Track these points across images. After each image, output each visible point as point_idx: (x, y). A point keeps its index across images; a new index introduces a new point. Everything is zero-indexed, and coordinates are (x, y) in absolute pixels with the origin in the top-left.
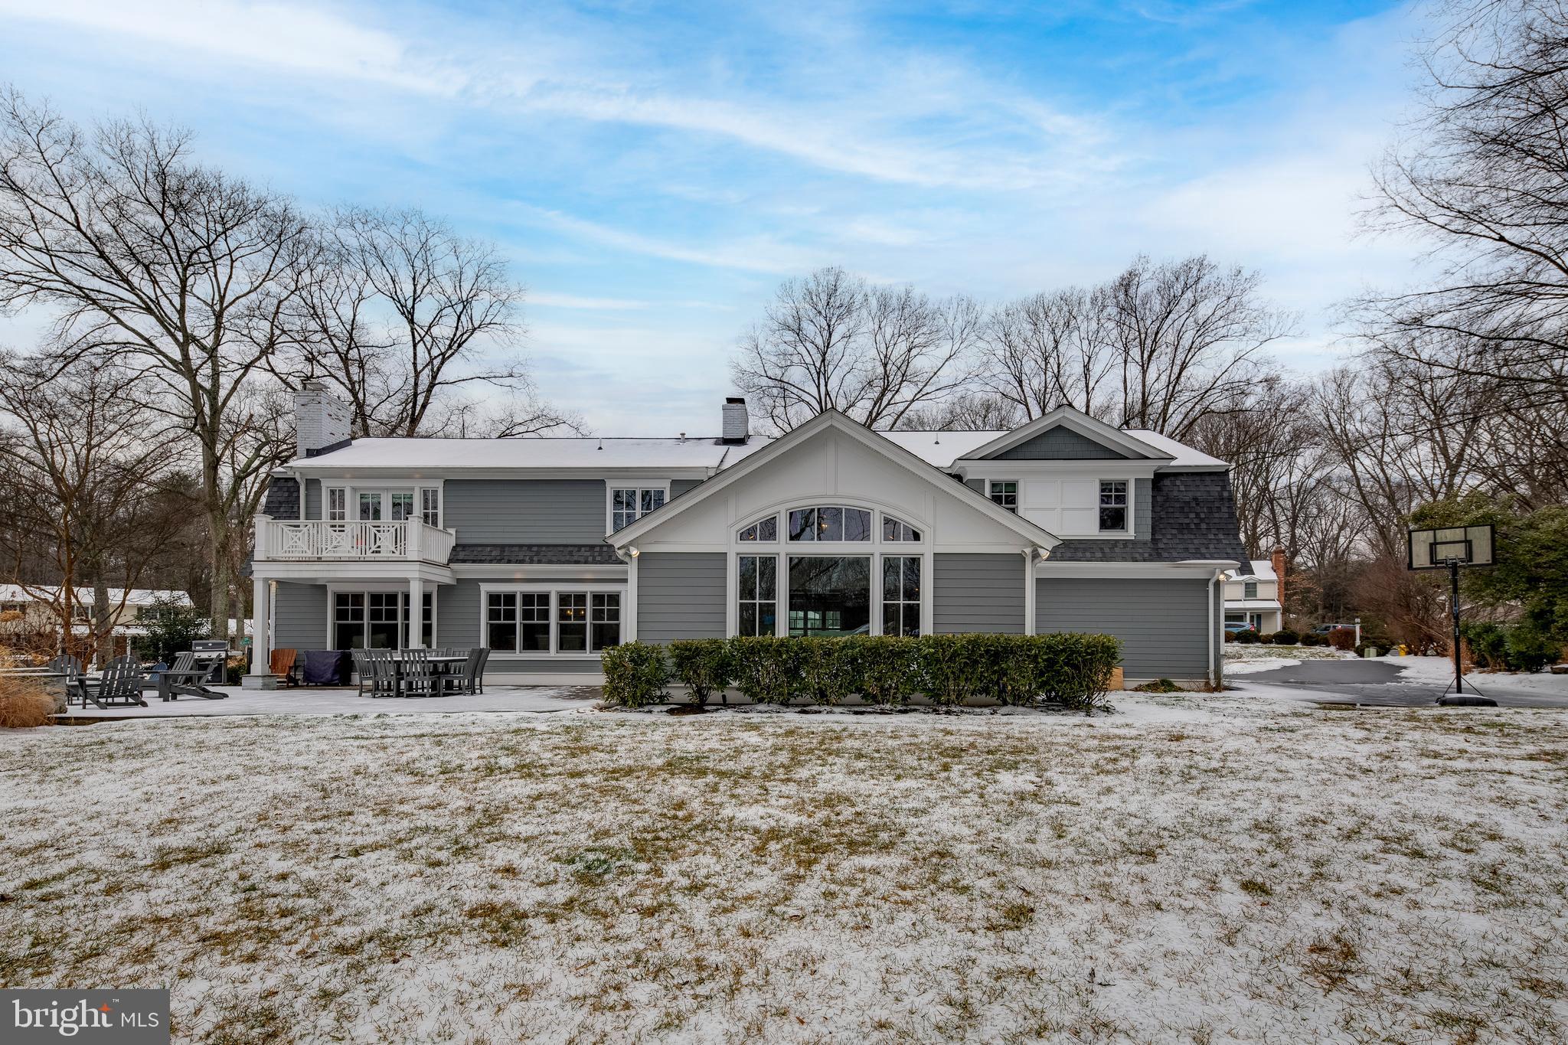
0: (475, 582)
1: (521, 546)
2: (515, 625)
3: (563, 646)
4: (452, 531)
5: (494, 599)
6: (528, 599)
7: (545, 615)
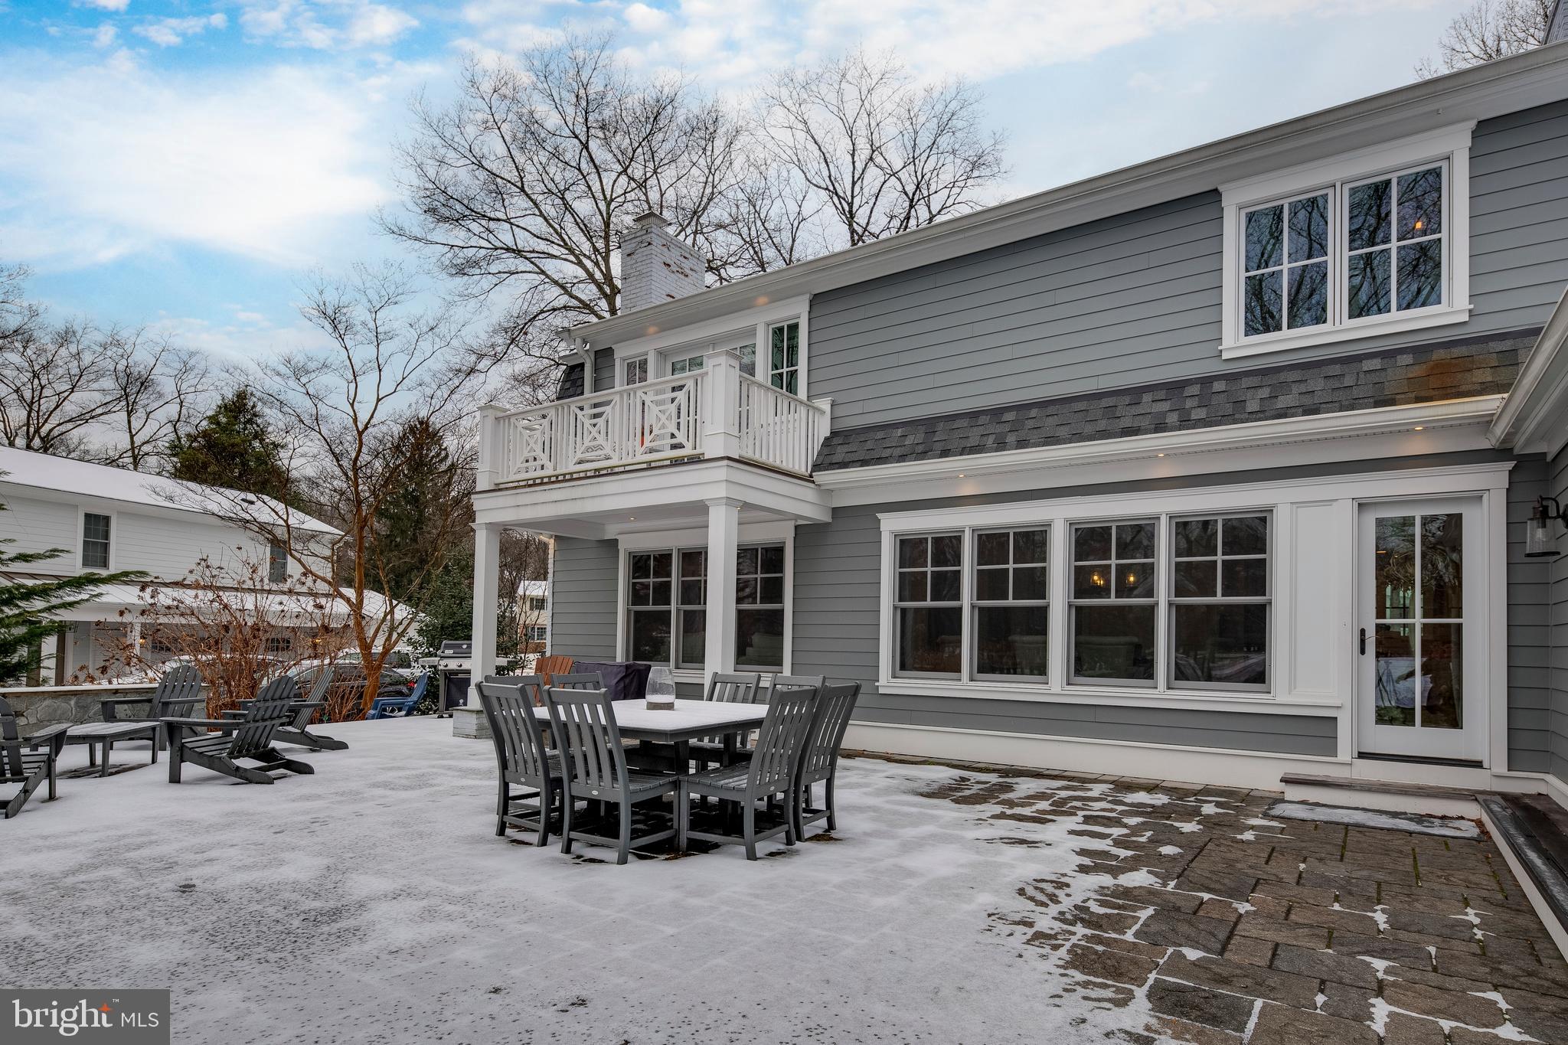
0: (869, 513)
1: (974, 415)
2: (960, 610)
3: (1084, 664)
4: (824, 404)
5: (910, 548)
6: (991, 544)
7: (1035, 584)
